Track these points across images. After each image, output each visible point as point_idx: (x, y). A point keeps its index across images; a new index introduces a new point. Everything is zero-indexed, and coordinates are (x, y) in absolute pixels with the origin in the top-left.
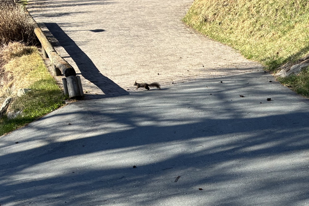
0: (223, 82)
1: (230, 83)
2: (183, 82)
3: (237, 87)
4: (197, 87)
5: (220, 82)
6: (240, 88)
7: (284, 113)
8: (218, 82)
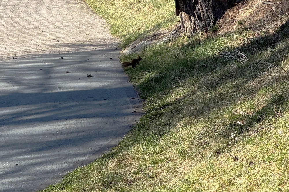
0: (63, 58)
1: (70, 59)
2: (25, 58)
3: (73, 63)
4: (34, 62)
5: (60, 58)
6: (75, 64)
7: (89, 89)
8: (58, 58)
